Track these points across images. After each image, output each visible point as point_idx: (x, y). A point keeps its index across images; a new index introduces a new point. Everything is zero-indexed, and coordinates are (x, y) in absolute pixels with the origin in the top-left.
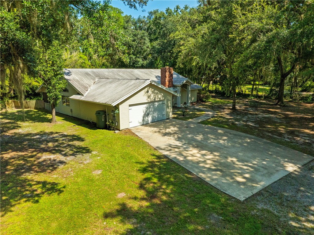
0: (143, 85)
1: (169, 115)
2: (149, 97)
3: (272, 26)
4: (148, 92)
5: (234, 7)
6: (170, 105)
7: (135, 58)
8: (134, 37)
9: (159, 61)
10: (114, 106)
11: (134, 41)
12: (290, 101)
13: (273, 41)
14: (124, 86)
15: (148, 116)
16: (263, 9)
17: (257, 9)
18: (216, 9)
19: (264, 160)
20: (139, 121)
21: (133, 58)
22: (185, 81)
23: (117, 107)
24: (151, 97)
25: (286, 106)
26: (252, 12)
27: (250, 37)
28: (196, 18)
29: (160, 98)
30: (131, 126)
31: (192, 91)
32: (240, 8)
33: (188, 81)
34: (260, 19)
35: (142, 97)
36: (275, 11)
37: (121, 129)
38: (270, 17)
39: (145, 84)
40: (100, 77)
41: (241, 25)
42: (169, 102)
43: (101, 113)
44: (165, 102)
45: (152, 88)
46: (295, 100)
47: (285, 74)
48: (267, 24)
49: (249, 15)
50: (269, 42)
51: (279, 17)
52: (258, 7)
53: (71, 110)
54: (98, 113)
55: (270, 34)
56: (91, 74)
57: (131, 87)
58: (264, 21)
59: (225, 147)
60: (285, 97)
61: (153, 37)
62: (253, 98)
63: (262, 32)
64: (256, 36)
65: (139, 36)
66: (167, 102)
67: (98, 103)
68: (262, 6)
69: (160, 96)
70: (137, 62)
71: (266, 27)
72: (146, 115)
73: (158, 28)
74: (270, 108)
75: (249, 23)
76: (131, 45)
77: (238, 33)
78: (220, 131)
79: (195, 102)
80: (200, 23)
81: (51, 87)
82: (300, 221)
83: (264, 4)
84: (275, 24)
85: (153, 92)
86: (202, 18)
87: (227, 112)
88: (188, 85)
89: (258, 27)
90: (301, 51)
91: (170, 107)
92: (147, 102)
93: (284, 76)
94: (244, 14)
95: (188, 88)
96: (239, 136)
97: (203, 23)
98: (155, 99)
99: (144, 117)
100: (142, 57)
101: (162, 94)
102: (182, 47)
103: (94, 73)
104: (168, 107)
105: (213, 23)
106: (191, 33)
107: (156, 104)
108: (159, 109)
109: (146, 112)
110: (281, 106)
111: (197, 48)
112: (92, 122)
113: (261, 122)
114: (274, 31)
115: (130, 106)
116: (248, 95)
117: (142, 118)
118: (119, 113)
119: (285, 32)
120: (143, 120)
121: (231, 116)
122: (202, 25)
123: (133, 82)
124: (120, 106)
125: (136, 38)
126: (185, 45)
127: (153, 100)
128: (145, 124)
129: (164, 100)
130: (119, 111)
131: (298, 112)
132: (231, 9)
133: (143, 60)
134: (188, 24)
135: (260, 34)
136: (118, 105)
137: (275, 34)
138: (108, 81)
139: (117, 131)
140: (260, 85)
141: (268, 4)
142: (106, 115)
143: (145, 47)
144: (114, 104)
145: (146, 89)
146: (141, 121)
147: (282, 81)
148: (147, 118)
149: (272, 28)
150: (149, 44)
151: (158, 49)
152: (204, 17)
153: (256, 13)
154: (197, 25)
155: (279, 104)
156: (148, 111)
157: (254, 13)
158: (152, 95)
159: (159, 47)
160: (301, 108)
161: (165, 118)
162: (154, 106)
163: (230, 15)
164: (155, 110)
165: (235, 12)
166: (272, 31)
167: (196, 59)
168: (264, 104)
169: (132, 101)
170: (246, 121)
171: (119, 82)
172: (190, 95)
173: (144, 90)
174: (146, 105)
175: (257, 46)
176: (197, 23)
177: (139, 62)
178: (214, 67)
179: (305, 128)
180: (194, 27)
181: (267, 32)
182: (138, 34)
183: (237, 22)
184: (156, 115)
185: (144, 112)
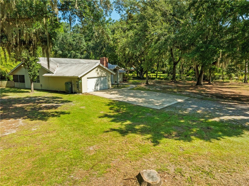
0: (95, 66)
1: (109, 86)
2: (98, 74)
3: (167, 33)
4: (97, 70)
5: (148, 22)
6: (110, 80)
7: (75, 53)
8: (74, 38)
9: (91, 56)
10: (79, 77)
11: (74, 41)
12: (180, 80)
13: (168, 40)
14: (81, 67)
15: (98, 85)
16: (162, 24)
17: (159, 24)
18: (136, 22)
19: (167, 99)
20: (92, 89)
21: (73, 53)
22: (116, 67)
23: (80, 79)
24: (99, 74)
25: (177, 82)
26: (157, 25)
27: (156, 38)
28: (126, 27)
29: (104, 75)
30: (88, 91)
31: (120, 74)
32: (151, 23)
33: (117, 67)
34: (161, 29)
35: (94, 74)
36: (168, 25)
37: (83, 93)
38: (166, 28)
39: (95, 65)
40: (61, 63)
41: (152, 32)
42: (109, 78)
43: (69, 83)
44: (107, 78)
45: (100, 68)
46: (182, 79)
47: (176, 62)
48: (164, 32)
49: (156, 27)
50: (166, 40)
51: (170, 29)
52: (160, 23)
53: (41, 85)
54: (67, 84)
55: (166, 36)
56: (53, 61)
57: (87, 67)
58: (163, 30)
59: (147, 97)
60: (177, 78)
61: (87, 38)
62: (157, 79)
63: (162, 35)
64: (159, 37)
65: (77, 38)
66: (108, 78)
67: (67, 76)
68: (162, 22)
69: (104, 74)
70: (77, 56)
71: (164, 33)
72: (97, 85)
73: (91, 32)
74: (168, 83)
75: (156, 31)
76: (72, 44)
77: (151, 36)
78: (142, 92)
79: (122, 82)
80: (129, 30)
81: (31, 68)
82: (183, 112)
83: (163, 22)
84: (168, 32)
85: (100, 71)
86: (129, 27)
87: (143, 85)
88: (117, 70)
89: (160, 33)
90: (182, 46)
91: (110, 81)
92: (97, 76)
93: (175, 64)
94: (153, 26)
95: (118, 72)
96: (153, 93)
97: (130, 30)
98: (101, 75)
99: (95, 86)
100: (80, 52)
101: (105, 73)
102: (119, 43)
103: (55, 60)
104: (109, 81)
105: (135, 30)
106: (123, 35)
107: (102, 79)
108: (104, 82)
109: (96, 83)
110: (174, 82)
111: (128, 43)
112: (60, 91)
113: (164, 88)
114: (168, 35)
115: (88, 78)
116: (154, 78)
117: (94, 87)
118: (81, 82)
119: (173, 36)
120: (95, 88)
121: (146, 86)
122: (129, 31)
123: (87, 65)
124: (82, 78)
125: (75, 39)
126: (121, 42)
127: (100, 76)
128: (96, 90)
129: (106, 76)
130: (81, 81)
131: (184, 84)
132: (146, 23)
133: (80, 55)
134: (121, 30)
135: (161, 37)
136: (81, 77)
137: (169, 36)
138: (68, 65)
139: (80, 94)
140: (161, 73)
141: (165, 22)
142: (72, 84)
143: (82, 45)
144: (79, 76)
145: (96, 68)
146: (94, 89)
147: (174, 67)
148: (97, 87)
149: (167, 34)
150: (85, 43)
151: (93, 47)
152: (130, 26)
153: (159, 26)
154: (126, 31)
155: (173, 81)
156: (97, 83)
157: (158, 26)
158: (100, 73)
159: (93, 46)
160: (186, 83)
161: (107, 87)
162: (101, 79)
163: (146, 26)
164: (102, 82)
165: (148, 25)
166: (167, 35)
167: (128, 50)
168: (165, 82)
169: (89, 75)
170: (156, 88)
171: (77, 65)
172: (119, 76)
173: (95, 69)
174: (96, 79)
175: (160, 42)
176: (126, 30)
177: (78, 56)
178: (138, 54)
179: (187, 90)
180: (124, 32)
181: (165, 36)
182: (77, 36)
183: (150, 30)
184: (102, 85)
185: (95, 83)
